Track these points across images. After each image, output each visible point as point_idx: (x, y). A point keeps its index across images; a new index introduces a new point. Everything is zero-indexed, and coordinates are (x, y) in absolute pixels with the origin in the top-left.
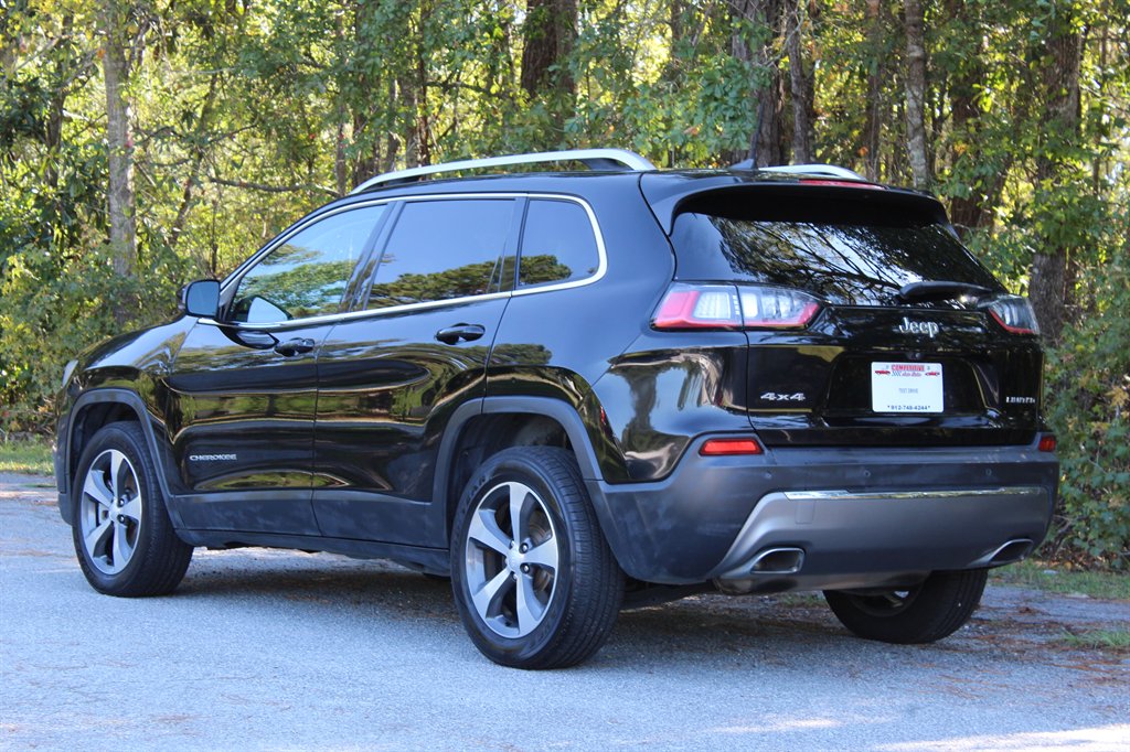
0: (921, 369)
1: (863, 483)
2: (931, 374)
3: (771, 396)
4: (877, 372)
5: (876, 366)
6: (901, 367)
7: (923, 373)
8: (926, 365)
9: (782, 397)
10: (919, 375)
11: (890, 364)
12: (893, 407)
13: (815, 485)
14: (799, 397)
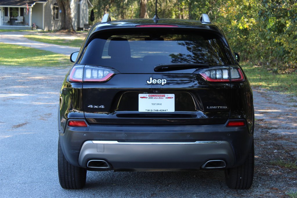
0: (164, 96)
1: (124, 139)
2: (168, 98)
3: (91, 106)
4: (141, 97)
5: (140, 95)
6: (153, 96)
7: (164, 98)
8: (166, 95)
9: (96, 107)
10: (163, 98)
11: (148, 95)
12: (148, 110)
13: (104, 139)
14: (103, 107)
